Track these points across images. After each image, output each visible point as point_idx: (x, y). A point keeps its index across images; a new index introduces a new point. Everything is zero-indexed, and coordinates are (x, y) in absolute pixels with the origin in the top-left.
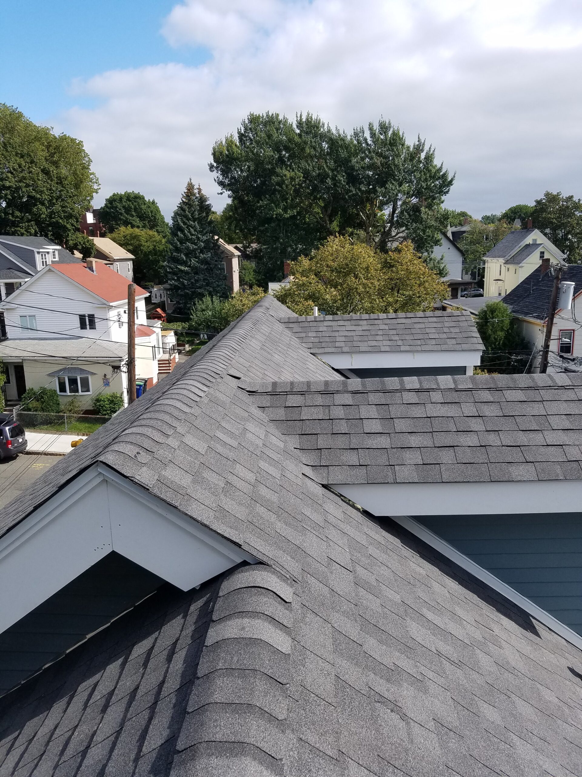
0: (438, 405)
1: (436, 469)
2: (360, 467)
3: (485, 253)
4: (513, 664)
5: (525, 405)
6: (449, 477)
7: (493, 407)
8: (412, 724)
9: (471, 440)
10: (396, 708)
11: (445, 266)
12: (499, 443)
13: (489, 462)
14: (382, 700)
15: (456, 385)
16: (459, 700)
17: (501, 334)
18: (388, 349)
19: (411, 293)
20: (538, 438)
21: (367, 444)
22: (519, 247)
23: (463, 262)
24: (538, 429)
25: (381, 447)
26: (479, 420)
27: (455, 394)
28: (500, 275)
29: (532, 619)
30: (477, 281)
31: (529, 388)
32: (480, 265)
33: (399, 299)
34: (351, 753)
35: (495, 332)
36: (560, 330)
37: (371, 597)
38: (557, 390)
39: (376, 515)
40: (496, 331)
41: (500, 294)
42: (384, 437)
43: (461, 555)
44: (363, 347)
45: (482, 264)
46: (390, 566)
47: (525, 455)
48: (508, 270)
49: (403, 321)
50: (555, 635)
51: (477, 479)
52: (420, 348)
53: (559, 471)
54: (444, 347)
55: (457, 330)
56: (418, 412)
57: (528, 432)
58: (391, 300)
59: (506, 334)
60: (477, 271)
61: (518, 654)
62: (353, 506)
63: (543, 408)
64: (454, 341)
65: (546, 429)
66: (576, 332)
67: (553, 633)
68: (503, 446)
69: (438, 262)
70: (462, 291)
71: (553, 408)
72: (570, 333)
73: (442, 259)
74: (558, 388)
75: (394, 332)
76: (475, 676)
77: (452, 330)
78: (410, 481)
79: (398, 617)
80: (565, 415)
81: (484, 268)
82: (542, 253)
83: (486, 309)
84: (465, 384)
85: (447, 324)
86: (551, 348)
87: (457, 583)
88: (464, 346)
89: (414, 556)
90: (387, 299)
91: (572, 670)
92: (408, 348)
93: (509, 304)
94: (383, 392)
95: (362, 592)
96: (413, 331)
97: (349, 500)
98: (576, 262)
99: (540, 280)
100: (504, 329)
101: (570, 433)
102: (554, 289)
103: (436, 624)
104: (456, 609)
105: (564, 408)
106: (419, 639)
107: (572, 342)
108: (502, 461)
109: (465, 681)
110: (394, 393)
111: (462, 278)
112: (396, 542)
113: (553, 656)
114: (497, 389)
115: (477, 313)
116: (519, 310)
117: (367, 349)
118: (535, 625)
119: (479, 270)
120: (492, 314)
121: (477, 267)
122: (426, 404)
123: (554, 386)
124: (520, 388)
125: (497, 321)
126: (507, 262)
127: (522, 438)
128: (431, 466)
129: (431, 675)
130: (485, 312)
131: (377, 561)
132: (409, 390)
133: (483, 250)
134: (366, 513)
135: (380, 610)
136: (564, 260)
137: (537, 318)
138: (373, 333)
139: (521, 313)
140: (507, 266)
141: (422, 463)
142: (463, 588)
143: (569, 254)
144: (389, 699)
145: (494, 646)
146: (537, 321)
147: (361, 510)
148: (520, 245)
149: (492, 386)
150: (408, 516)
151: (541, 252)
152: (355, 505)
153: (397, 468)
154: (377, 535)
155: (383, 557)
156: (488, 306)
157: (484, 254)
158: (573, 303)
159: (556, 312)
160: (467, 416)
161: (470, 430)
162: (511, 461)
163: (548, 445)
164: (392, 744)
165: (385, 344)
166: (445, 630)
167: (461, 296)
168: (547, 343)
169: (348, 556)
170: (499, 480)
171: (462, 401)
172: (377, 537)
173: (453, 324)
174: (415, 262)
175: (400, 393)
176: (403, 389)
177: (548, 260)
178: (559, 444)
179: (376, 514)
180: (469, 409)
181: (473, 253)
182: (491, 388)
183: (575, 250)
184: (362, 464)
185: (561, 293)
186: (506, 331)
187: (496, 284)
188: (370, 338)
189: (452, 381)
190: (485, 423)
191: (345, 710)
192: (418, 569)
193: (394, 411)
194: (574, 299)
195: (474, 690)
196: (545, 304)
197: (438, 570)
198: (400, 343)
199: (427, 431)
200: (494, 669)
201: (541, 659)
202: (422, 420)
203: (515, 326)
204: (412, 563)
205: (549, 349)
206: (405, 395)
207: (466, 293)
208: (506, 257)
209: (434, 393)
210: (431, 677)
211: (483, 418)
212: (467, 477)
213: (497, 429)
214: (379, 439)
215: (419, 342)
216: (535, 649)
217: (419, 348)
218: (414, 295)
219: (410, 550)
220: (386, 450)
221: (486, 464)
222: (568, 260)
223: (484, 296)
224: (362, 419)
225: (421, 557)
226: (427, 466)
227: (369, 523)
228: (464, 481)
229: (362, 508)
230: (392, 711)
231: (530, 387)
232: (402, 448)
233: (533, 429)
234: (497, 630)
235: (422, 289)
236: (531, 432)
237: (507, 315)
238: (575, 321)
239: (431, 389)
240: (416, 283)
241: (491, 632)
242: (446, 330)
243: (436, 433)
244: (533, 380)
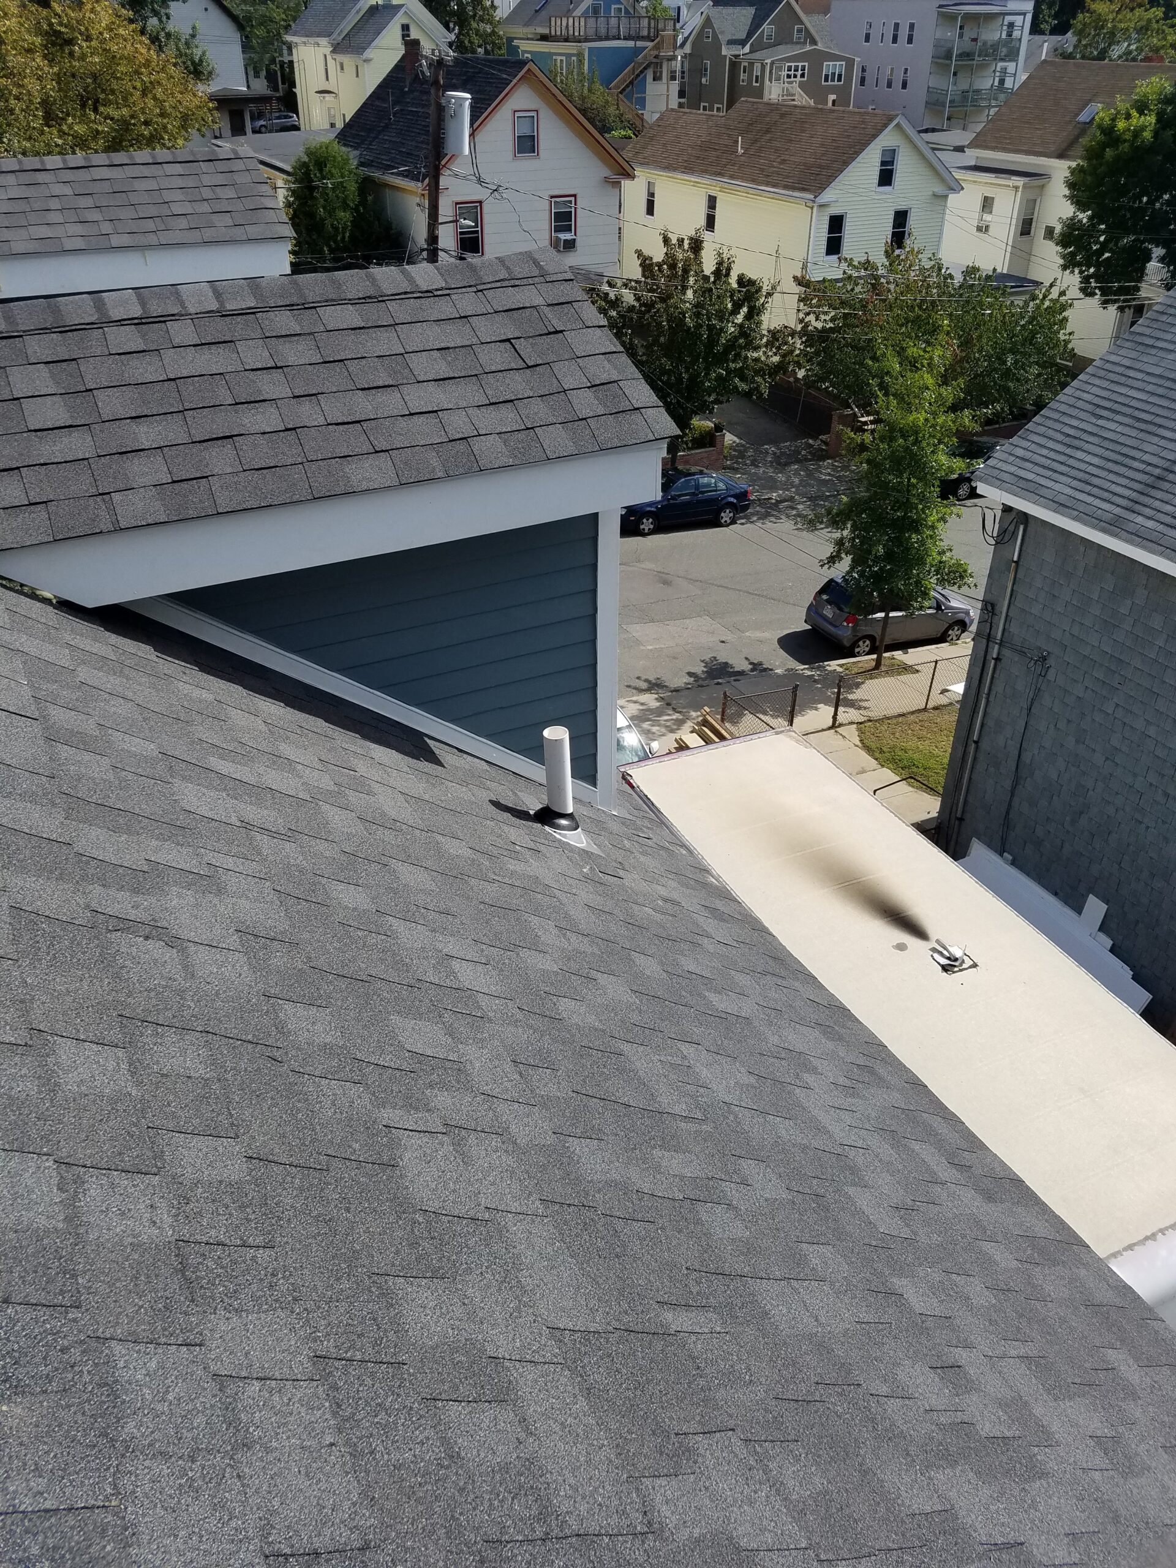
0: (188, 349)
1: (202, 488)
2: (32, 507)
3: (290, 26)
4: (393, 814)
5: (363, 336)
6: (230, 501)
7: (302, 345)
8: (192, 948)
9: (266, 419)
10: (154, 931)
11: (204, 53)
12: (322, 421)
13: (305, 460)
14: (123, 925)
15: (222, 303)
16: (290, 889)
17: (345, 216)
18: (79, 243)
19: (125, 111)
20: (391, 402)
21: (39, 455)
22: (358, 12)
23: (246, 47)
24: (391, 383)
25: (75, 458)
26: (277, 375)
27: (221, 323)
28: (327, 79)
29: (428, 741)
30: (281, 94)
31: (366, 299)
32: (281, 55)
33: (100, 128)
34: (59, 1027)
35: (331, 212)
36: (457, 204)
37: (87, 757)
38: (418, 300)
39: (90, 606)
40: (334, 209)
41: (333, 125)
42: (75, 434)
43: (285, 653)
44: (19, 241)
45: (285, 52)
46: (130, 695)
47: (372, 439)
48: (342, 68)
49: (105, 173)
50: (470, 758)
51: (286, 498)
52: (155, 238)
53: (435, 462)
54: (208, 234)
55: (230, 193)
56: (146, 370)
57: (373, 391)
58: (80, 129)
59: (354, 217)
60: (277, 68)
61: (401, 798)
62: (33, 596)
63: (397, 338)
64: (227, 220)
65: (405, 381)
66: (484, 205)
67: (465, 756)
68: (329, 424)
69: (187, 44)
70: (253, 119)
71: (415, 337)
72: (473, 209)
73: (193, 36)
74: (420, 295)
75: (88, 202)
76: (321, 846)
77: (221, 193)
78: (150, 521)
79: (153, 781)
80: (438, 349)
81: (291, 63)
82: (405, 28)
83: (306, 159)
84: (239, 299)
85: (207, 180)
86: (441, 244)
87: (282, 704)
88: (253, 231)
89: (188, 671)
90: (70, 127)
91: (496, 804)
92: (125, 240)
93: (351, 146)
94: (60, 332)
95: (65, 752)
96: (134, 198)
97: (22, 585)
98: (474, 52)
99: (406, 89)
100: (348, 205)
101: (449, 385)
102: (432, 110)
103: (239, 778)
104: (281, 748)
105: (435, 336)
106: (204, 811)
107: (479, 229)
108: (330, 455)
109: (301, 858)
110: (86, 332)
111: (248, 87)
112: (145, 651)
113: (464, 789)
114: (306, 306)
115: (288, 168)
116: (372, 161)
117: (31, 247)
118: (433, 748)
119: (282, 67)
120: (321, 171)
121: (277, 59)
122: (161, 351)
123: (412, 293)
124: (350, 300)
125: (330, 186)
126: (337, 49)
127: (364, 405)
128: (191, 483)
129: (229, 862)
130: (305, 165)
131: (101, 692)
132: (120, 322)
133: (284, 16)
134: (67, 606)
135: (110, 776)
136: (450, 45)
137: (407, 176)
138: (36, 206)
139: (378, 168)
140: (340, 58)
141: (170, 481)
142: (296, 711)
143: (460, 33)
144: (139, 920)
145: (357, 794)
146: (410, 184)
147: (54, 601)
148: (358, 7)
149: (295, 300)
150: (159, 596)
151: (403, 26)
152: (38, 593)
153: (116, 497)
154: (97, 644)
155: (112, 682)
156: (309, 153)
157: (287, 28)
158: (472, 144)
159: (443, 162)
160: (252, 370)
161: (262, 398)
162: (346, 454)
163: (411, 414)
164: (149, 991)
165: (71, 234)
166: (259, 785)
167: (254, 132)
168: (433, 231)
169: (27, 692)
170: (328, 494)
171: (239, 338)
172: (97, 648)
173: (220, 179)
174: (121, 31)
175: (101, 330)
176: (104, 320)
177: (416, 42)
178: (431, 409)
179: (90, 604)
180: (255, 354)
181: (261, 24)
182: (293, 305)
183: (470, 24)
184: (34, 501)
185: (447, 118)
186: (352, 209)
187: (321, 101)
188: (33, 218)
189: (211, 294)
190: (290, 380)
191: (40, 960)
192: (197, 693)
193: (93, 373)
194: (472, 135)
195: (319, 869)
196: (420, 145)
197: (240, 688)
198: (106, 228)
199: (172, 410)
200: (359, 828)
201: (443, 798)
202: (158, 386)
203: (370, 198)
204: (182, 684)
205: (437, 244)
206: (111, 331)
207: (262, 122)
208: (334, 36)
209: (176, 324)
210: (230, 866)
211: (285, 369)
212: (267, 497)
213: (314, 392)
214: (66, 440)
215: (150, 225)
216: (433, 785)
217: (152, 239)
218: (132, 117)
219: (177, 662)
220: (86, 462)
221: (300, 466)
222: (458, 45)
223: (302, 127)
224: (18, 399)
225: (201, 670)
226: (182, 484)
227: (75, 624)
228: (263, 504)
229: (55, 597)
230: (147, 938)
231: (369, 297)
232: (121, 453)
233: (381, 383)
234: (362, 768)
235: (151, 103)
236: (379, 390)
237: (350, 172)
238: (480, 181)
239: (169, 315)
240: (134, 88)
241: (352, 773)
242: (207, 193)
243: (192, 412)
244: (374, 281)
